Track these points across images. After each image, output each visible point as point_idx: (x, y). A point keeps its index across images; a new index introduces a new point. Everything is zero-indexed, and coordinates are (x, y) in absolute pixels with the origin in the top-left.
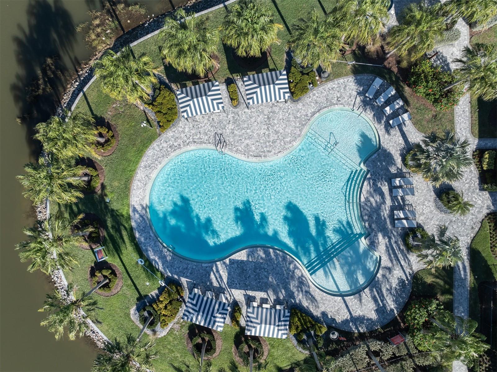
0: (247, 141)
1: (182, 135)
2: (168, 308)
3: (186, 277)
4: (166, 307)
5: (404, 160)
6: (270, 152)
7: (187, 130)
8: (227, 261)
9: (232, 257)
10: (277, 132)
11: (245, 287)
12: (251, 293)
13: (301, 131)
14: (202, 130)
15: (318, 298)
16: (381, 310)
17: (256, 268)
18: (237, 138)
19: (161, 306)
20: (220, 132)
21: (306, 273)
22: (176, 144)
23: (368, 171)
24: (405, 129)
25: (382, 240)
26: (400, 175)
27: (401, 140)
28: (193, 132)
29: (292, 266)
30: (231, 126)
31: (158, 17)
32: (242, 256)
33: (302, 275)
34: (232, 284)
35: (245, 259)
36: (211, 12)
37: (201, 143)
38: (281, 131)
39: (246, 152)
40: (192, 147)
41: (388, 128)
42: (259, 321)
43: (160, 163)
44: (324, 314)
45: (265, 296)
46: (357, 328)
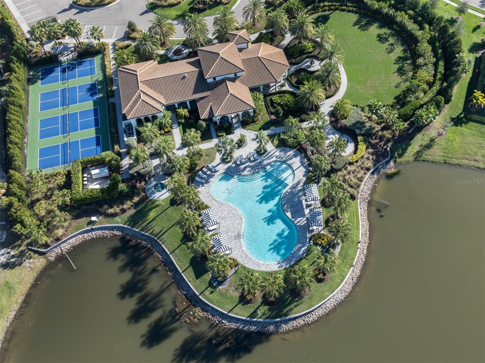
0: (235, 225)
1: (239, 254)
2: (323, 238)
3: (306, 235)
4: (323, 240)
5: (229, 162)
6: (238, 214)
7: (236, 253)
8: (293, 220)
9: (291, 218)
10: (228, 214)
11: (303, 210)
12: (305, 206)
13: (225, 204)
14: (235, 246)
15: (298, 180)
16: (295, 156)
17: (293, 207)
18: (235, 230)
19: (323, 241)
20: (234, 238)
21: (288, 188)
22: (244, 256)
23: (237, 174)
24: (215, 165)
25: (265, 162)
26: (235, 162)
27: (221, 165)
28: (236, 250)
29: (287, 194)
30: (230, 234)
31: (179, 289)
32: (289, 214)
33: (290, 188)
34: (304, 216)
35: (290, 212)
36: (174, 259)
37: (241, 244)
38: (227, 212)
39: (240, 224)
40: (243, 248)
41: (216, 171)
42: (312, 195)
43: (255, 261)
44: (304, 176)
45: (304, 200)
46: (306, 162)
